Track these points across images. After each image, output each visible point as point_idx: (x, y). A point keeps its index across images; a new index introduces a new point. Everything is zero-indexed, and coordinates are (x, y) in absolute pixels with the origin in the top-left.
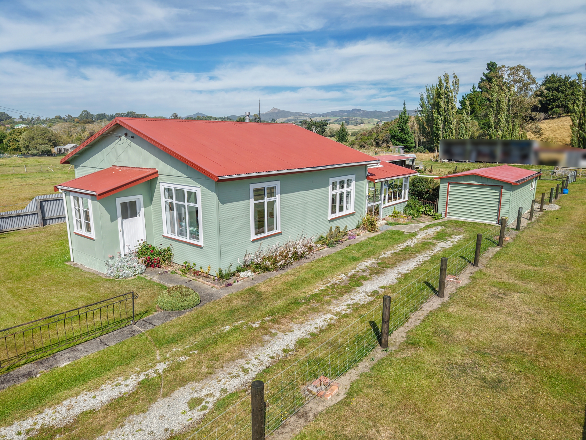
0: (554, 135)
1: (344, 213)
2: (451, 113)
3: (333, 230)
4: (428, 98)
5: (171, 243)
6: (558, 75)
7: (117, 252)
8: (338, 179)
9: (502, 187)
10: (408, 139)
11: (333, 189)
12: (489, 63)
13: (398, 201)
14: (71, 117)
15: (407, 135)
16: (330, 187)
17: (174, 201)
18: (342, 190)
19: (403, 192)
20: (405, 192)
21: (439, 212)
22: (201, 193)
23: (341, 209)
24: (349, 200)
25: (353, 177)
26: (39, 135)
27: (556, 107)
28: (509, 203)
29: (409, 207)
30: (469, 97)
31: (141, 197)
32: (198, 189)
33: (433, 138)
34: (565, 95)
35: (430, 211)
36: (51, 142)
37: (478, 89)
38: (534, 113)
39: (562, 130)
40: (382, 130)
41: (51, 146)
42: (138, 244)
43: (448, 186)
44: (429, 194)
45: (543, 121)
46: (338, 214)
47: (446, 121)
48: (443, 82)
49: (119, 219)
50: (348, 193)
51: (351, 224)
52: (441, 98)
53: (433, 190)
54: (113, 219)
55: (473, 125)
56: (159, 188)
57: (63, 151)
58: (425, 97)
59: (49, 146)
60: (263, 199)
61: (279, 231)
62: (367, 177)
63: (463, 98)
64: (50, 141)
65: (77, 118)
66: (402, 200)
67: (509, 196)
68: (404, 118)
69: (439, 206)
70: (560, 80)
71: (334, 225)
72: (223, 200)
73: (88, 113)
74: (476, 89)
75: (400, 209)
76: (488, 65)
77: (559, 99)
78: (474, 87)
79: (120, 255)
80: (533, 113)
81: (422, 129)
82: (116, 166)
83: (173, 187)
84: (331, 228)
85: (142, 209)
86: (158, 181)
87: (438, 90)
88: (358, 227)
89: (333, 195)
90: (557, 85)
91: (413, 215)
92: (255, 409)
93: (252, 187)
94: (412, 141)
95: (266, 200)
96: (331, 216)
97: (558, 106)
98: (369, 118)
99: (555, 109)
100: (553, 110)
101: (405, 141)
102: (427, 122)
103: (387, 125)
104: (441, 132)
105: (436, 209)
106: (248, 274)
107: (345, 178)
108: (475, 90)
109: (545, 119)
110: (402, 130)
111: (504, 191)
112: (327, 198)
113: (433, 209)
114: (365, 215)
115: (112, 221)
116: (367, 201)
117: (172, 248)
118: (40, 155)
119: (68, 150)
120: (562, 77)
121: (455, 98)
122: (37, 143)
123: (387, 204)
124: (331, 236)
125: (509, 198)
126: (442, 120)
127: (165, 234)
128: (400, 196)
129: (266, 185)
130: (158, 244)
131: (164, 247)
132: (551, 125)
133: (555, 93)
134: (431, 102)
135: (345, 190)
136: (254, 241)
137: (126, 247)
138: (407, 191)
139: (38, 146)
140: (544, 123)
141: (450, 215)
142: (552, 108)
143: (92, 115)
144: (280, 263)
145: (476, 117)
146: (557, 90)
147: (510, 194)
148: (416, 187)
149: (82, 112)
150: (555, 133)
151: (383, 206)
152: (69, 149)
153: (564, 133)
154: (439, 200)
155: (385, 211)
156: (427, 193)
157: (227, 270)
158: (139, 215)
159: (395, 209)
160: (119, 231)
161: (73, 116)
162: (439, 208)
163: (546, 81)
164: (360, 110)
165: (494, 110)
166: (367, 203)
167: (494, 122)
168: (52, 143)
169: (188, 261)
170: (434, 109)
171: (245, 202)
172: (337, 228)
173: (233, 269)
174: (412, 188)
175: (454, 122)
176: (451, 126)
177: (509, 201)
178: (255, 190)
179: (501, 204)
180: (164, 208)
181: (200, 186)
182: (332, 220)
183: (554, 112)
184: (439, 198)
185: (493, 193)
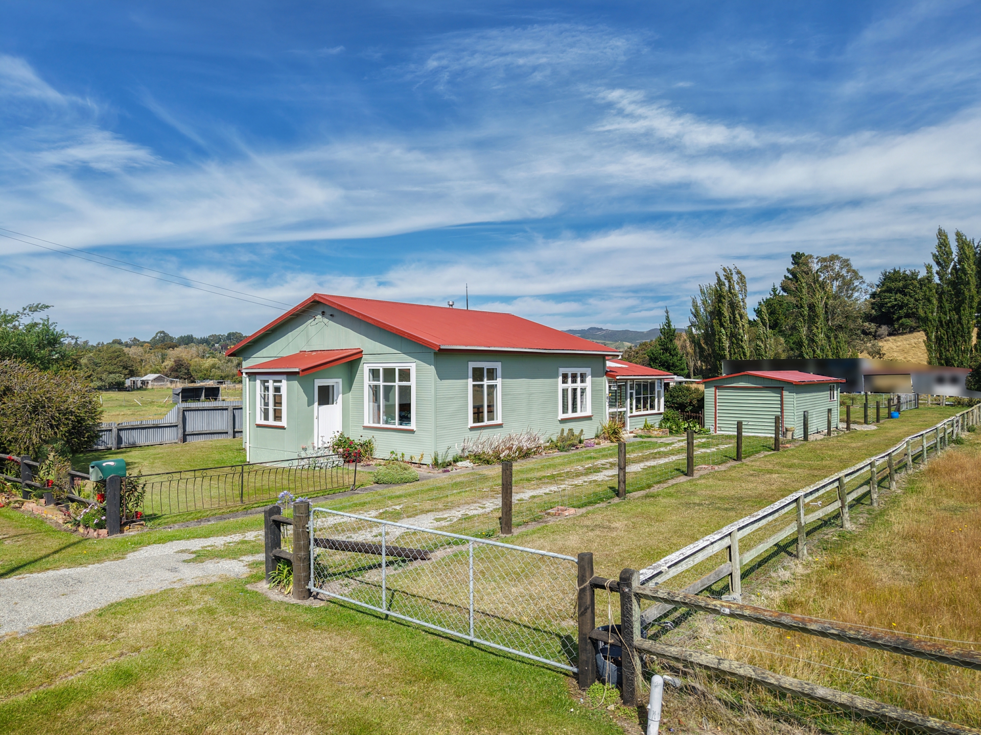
0: (905, 358)
1: (579, 414)
2: (740, 325)
3: (565, 434)
4: (703, 303)
5: (373, 434)
6: (902, 271)
7: (309, 443)
8: (570, 371)
9: (782, 389)
10: (678, 364)
11: (564, 382)
12: (795, 254)
13: (650, 412)
14: (139, 341)
15: (675, 357)
16: (560, 379)
17: (381, 383)
18: (574, 385)
19: (656, 400)
20: (659, 402)
21: (706, 427)
22: (416, 369)
23: (574, 410)
24: (585, 400)
25: (588, 371)
26: (110, 358)
27: (905, 317)
28: (793, 408)
29: (666, 419)
30: (768, 303)
31: (340, 381)
32: (413, 366)
33: (716, 362)
34: (915, 298)
35: (695, 426)
36: (127, 369)
37: (782, 292)
38: (867, 324)
39: (917, 349)
40: (637, 353)
41: (125, 375)
42: (333, 436)
43: (715, 392)
44: (694, 405)
45: (888, 338)
46: (570, 415)
47: (733, 336)
48: (723, 278)
49: (316, 404)
50: (583, 391)
51: (589, 431)
52: (722, 303)
53: (698, 400)
54: (311, 403)
55: (777, 343)
56: (363, 371)
57: (139, 384)
58: (699, 302)
59: (123, 376)
60: (482, 380)
61: (499, 421)
62: (606, 373)
63: (760, 305)
64: (125, 368)
65: (148, 342)
66: (656, 411)
67: (792, 400)
68: (669, 333)
69: (705, 419)
70: (905, 278)
71: (567, 427)
72: (442, 376)
73: (166, 335)
74: (778, 291)
75: (656, 421)
76: (793, 257)
77: (907, 305)
78: (774, 289)
79: (314, 447)
80: (865, 324)
81: (698, 350)
82: (305, 351)
83: (380, 367)
84: (563, 430)
85: (341, 396)
86: (362, 362)
87: (717, 291)
88: (597, 437)
89: (563, 390)
90: (901, 284)
91: (670, 429)
92: (505, 483)
93: (472, 365)
94: (682, 366)
95: (486, 382)
96: (561, 416)
97: (907, 316)
98: (616, 341)
99: (903, 320)
100: (900, 321)
101: (672, 366)
102: (704, 339)
103: (644, 347)
104: (727, 353)
105: (702, 424)
106: (467, 463)
107: (579, 371)
108: (777, 293)
109: (890, 334)
110: (666, 350)
111: (785, 393)
112: (557, 392)
113: (699, 424)
114: (607, 421)
115: (308, 406)
116: (607, 404)
117: (374, 441)
118: (106, 390)
119: (148, 383)
120: (907, 273)
121: (743, 302)
122: (105, 371)
123: (635, 413)
124: (562, 439)
125: (792, 403)
126: (727, 335)
127: (366, 424)
128: (652, 407)
129: (486, 365)
130: (357, 436)
131: (364, 439)
132: (899, 343)
133: (899, 296)
134: (709, 309)
135: (579, 385)
136: (472, 429)
137: (320, 438)
138: (662, 400)
139: (104, 376)
140: (889, 340)
141: (721, 430)
142: (900, 318)
143: (171, 339)
144: (504, 454)
145: (781, 332)
146: (901, 291)
147: (792, 397)
148: (674, 397)
149: (157, 334)
150: (905, 355)
151: (629, 414)
152: (150, 382)
153: (919, 354)
154: (705, 411)
155: (633, 421)
156: (690, 405)
157: (444, 456)
158: (336, 403)
159: (646, 422)
160: (315, 417)
161: (142, 340)
162: (705, 421)
163: (885, 279)
164: (601, 329)
165: (804, 320)
166: (607, 407)
167: (808, 336)
168: (128, 371)
169: (394, 450)
170: (715, 318)
171: (464, 381)
172: (571, 430)
173: (450, 458)
174: (670, 400)
175: (746, 337)
176: (743, 344)
177: (792, 406)
178: (475, 369)
179: (784, 411)
180: (367, 393)
181: (415, 360)
182: (563, 421)
183: (902, 324)
184: (705, 408)
185: (773, 397)
